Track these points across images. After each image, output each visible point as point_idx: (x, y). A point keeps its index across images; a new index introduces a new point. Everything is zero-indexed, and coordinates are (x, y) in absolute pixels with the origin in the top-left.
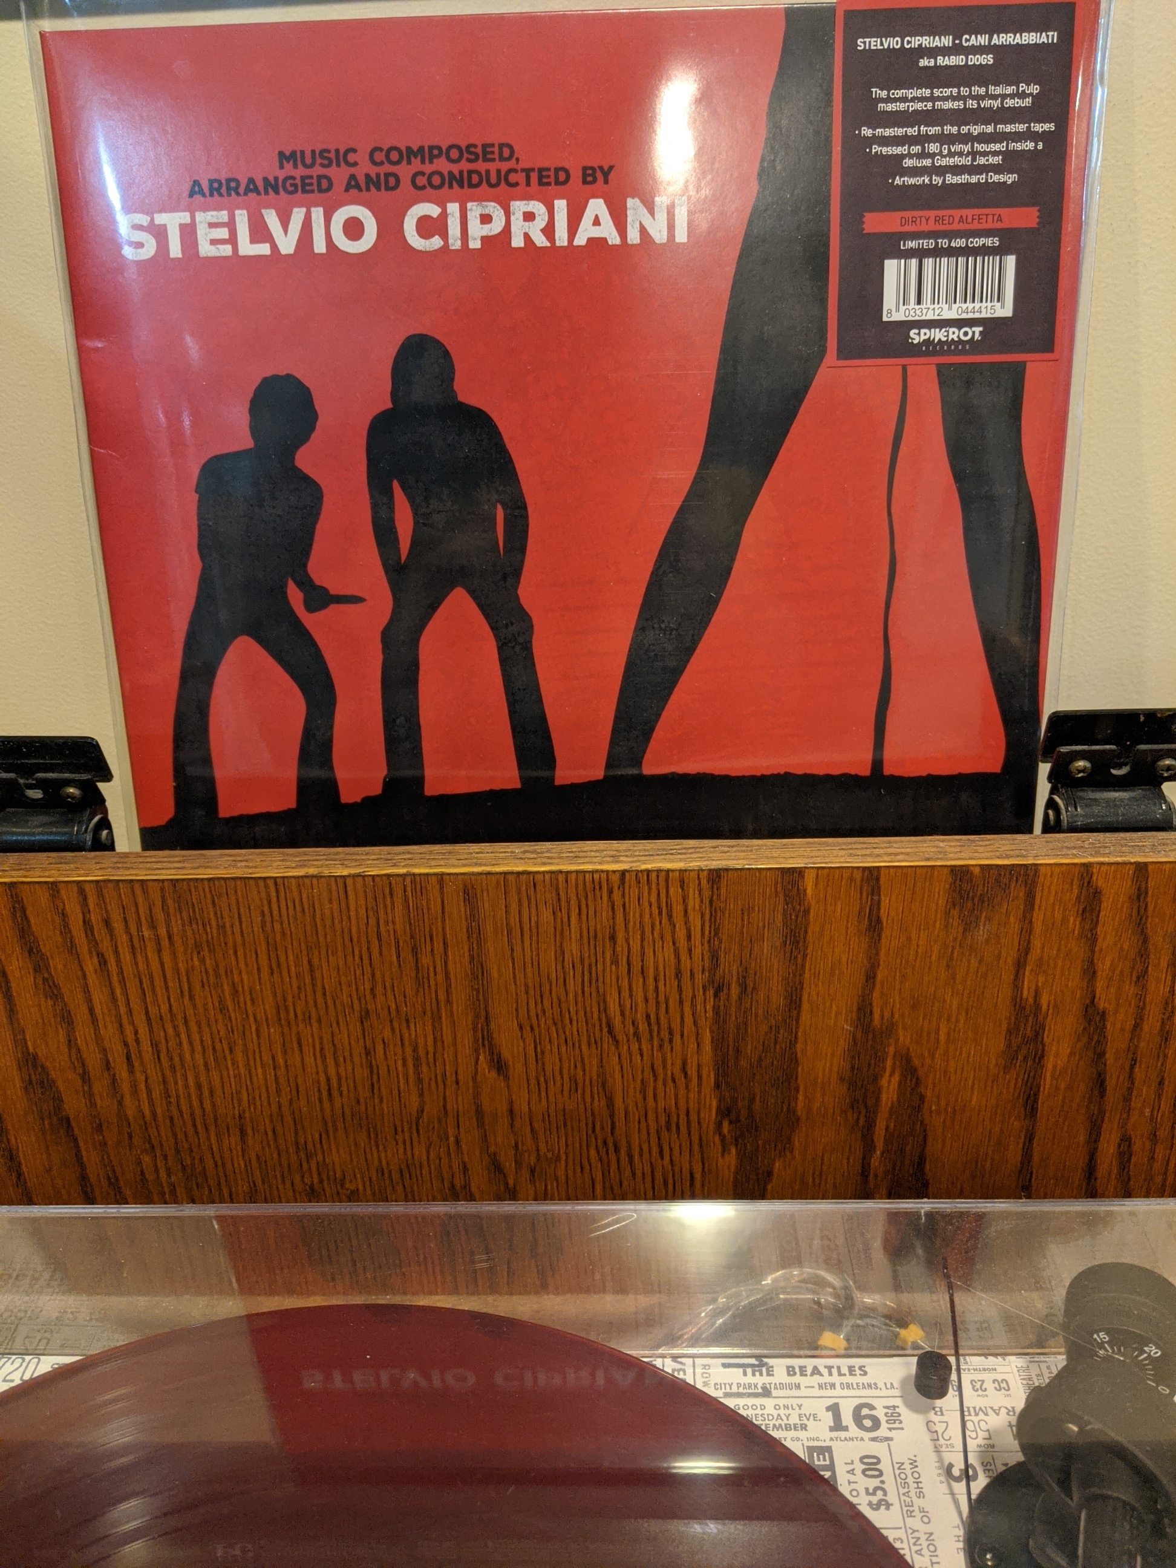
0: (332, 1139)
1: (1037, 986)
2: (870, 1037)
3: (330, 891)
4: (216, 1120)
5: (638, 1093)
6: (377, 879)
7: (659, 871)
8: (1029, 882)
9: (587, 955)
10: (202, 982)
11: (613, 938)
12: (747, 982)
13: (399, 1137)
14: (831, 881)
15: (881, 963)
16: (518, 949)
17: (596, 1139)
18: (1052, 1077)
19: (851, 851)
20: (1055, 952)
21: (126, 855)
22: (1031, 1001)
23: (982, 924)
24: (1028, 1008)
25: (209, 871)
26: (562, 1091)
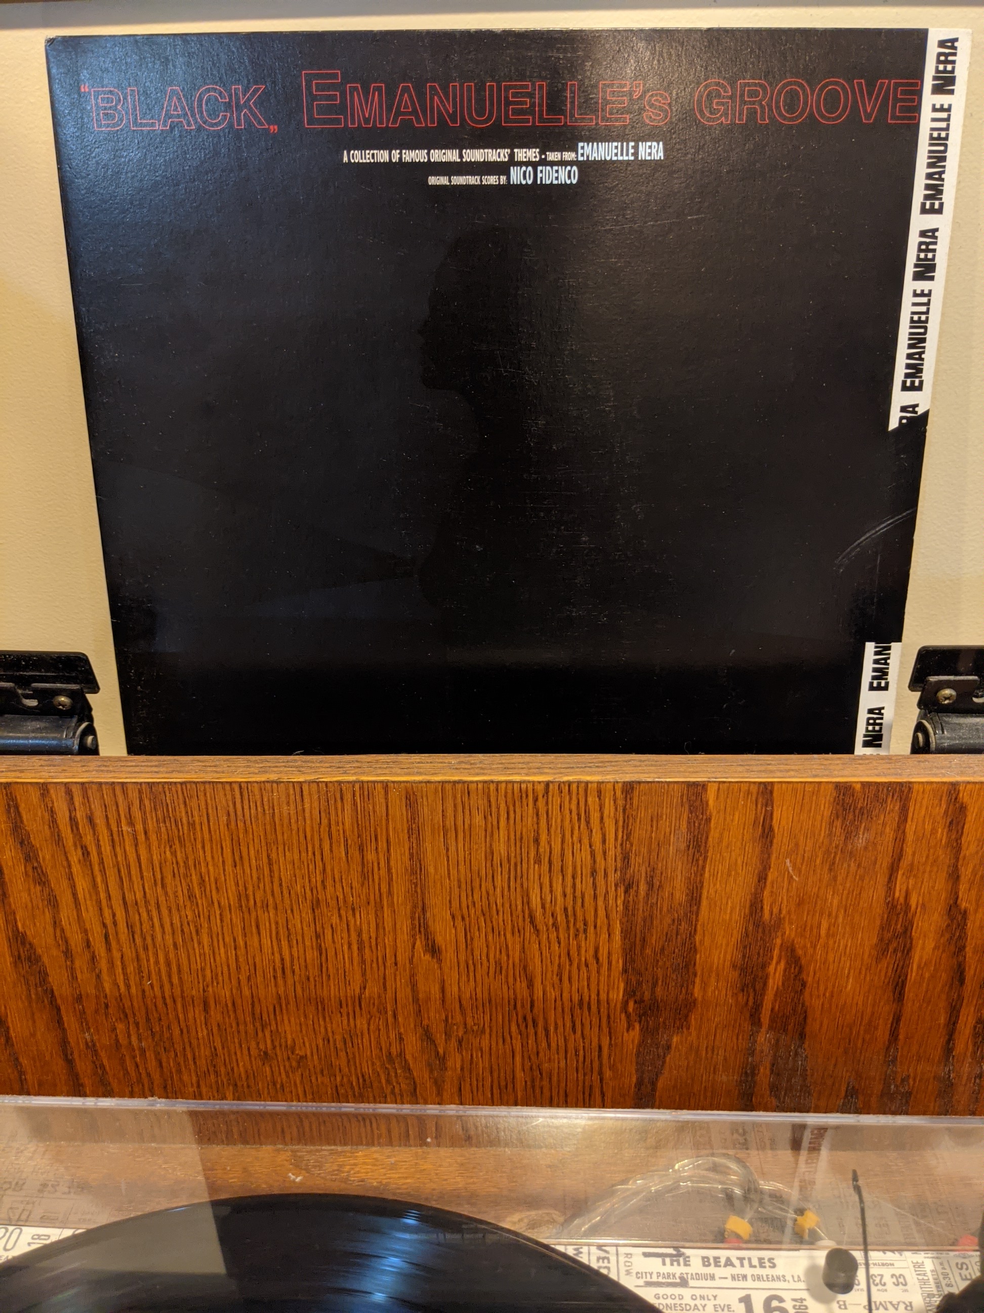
0: (284, 1011)
1: (908, 887)
2: (760, 930)
3: (288, 795)
4: (182, 991)
5: (555, 976)
6: (330, 785)
7: (579, 783)
8: (904, 798)
9: (513, 855)
10: (173, 871)
11: (537, 841)
12: (654, 881)
13: (344, 1010)
14: (731, 794)
15: (772, 866)
16: (452, 848)
17: (517, 1015)
18: (919, 967)
19: (748, 768)
20: (924, 859)
21: (109, 759)
22: (902, 900)
23: (861, 833)
24: (899, 907)
25: (181, 775)
26: (488, 973)
